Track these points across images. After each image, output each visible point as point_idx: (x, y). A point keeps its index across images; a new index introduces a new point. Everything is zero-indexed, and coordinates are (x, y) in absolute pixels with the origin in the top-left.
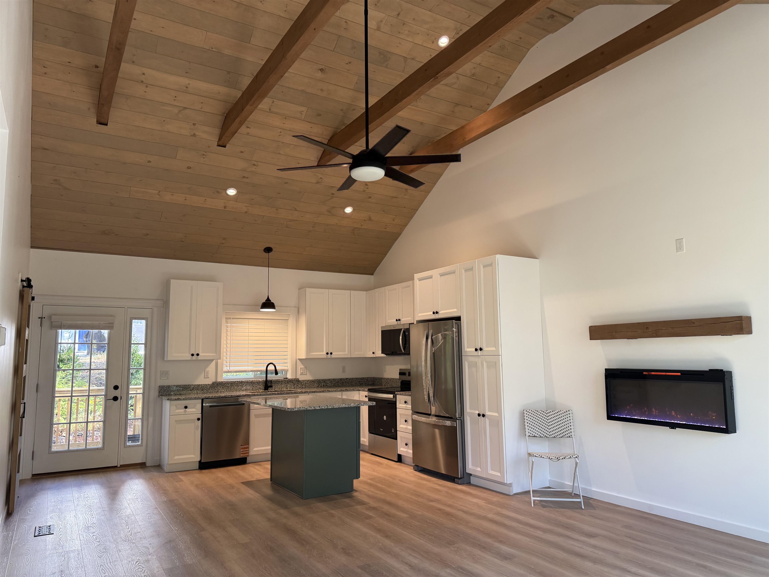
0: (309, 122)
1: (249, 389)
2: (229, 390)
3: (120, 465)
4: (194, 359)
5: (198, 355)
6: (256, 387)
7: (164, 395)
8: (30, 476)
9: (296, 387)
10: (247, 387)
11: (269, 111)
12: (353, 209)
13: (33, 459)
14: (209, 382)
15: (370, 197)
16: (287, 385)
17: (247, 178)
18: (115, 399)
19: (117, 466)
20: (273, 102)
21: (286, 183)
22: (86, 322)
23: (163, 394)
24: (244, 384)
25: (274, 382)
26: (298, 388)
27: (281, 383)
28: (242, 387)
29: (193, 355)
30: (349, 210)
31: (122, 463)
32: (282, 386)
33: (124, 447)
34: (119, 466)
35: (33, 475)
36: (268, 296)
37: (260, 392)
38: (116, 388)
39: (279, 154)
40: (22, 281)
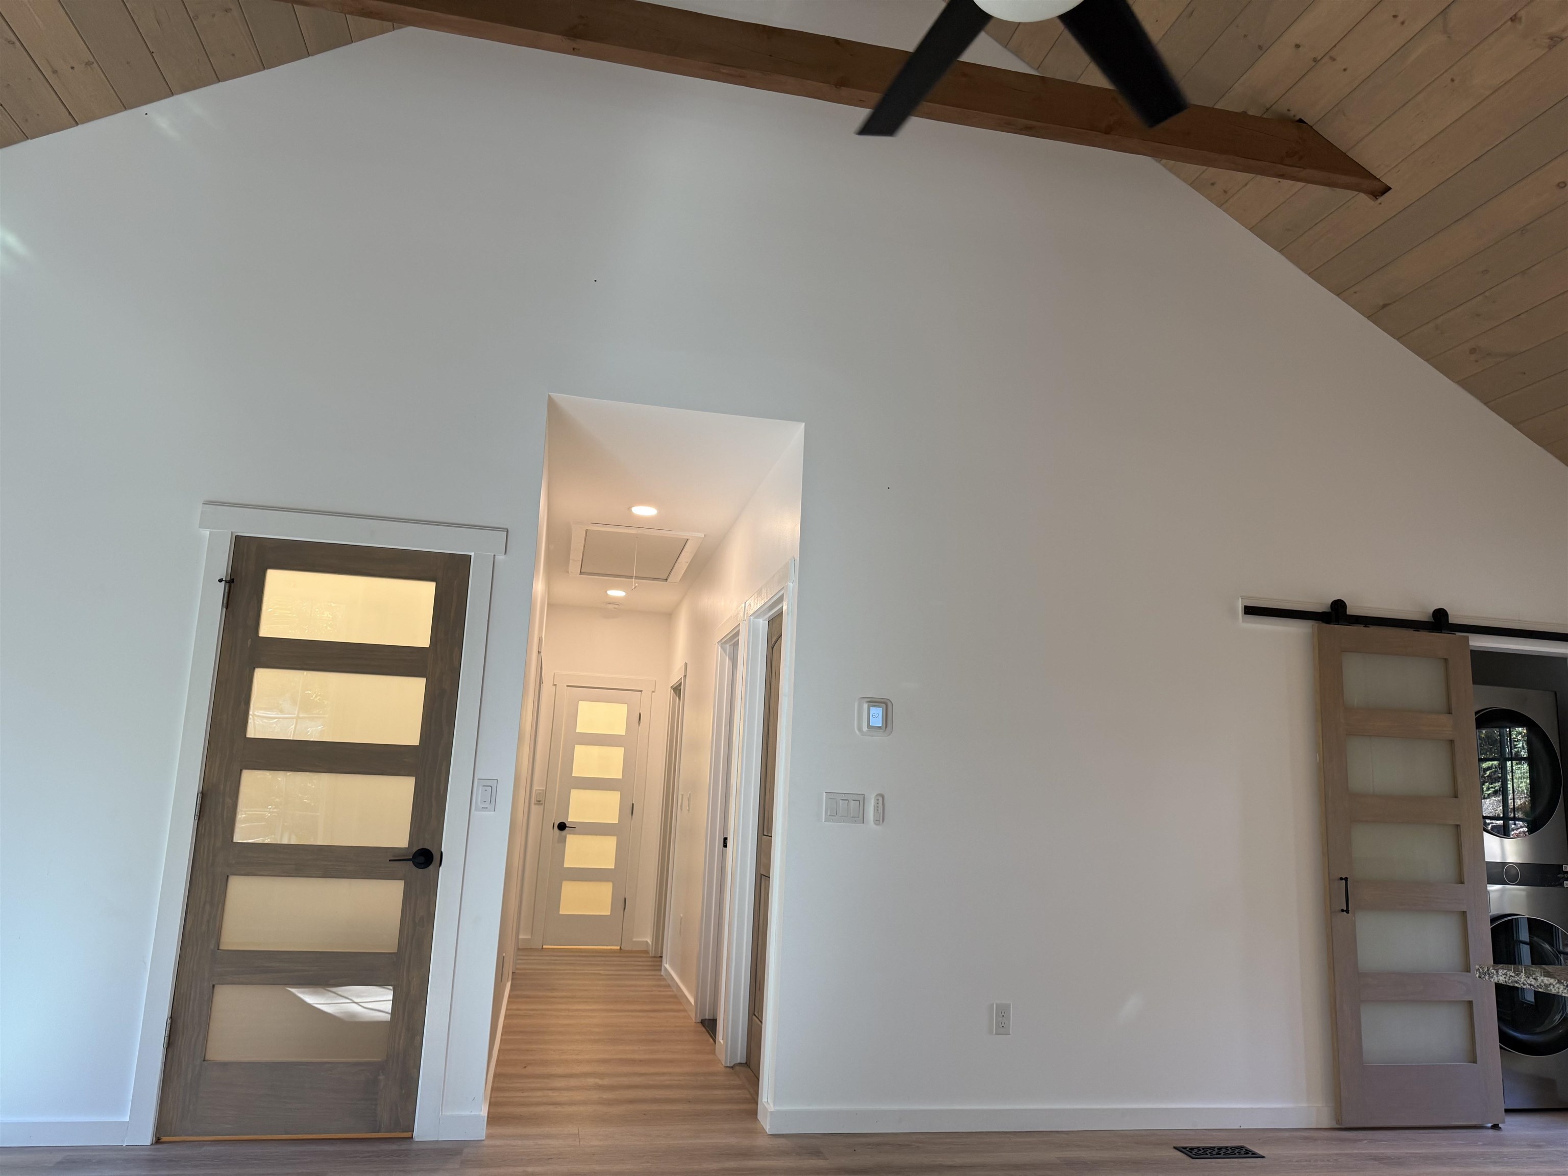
40: (1250, 611)
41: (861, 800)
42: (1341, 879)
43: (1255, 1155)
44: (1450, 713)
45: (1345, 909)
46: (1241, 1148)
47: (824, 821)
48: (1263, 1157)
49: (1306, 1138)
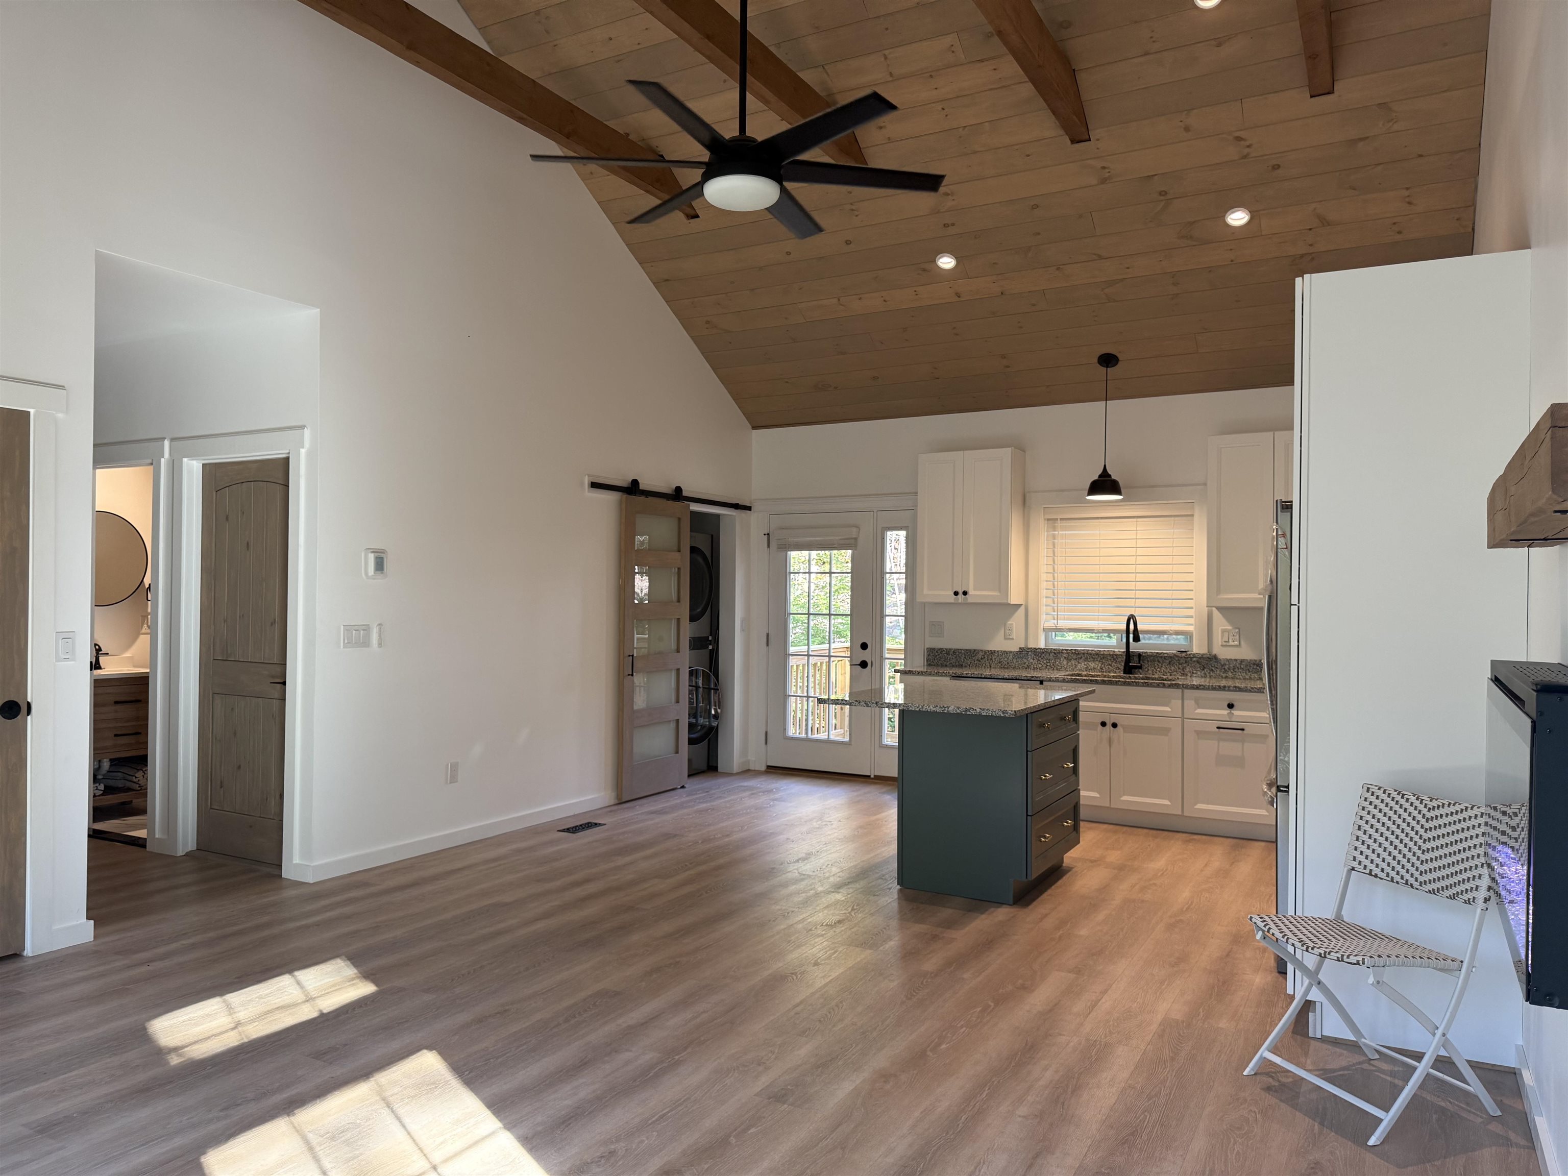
0: (981, 61)
1: (1094, 668)
2: (1050, 666)
3: (875, 776)
4: (960, 601)
5: (965, 593)
6: (1109, 665)
7: (934, 665)
8: (763, 768)
9: (1209, 673)
10: (1090, 663)
11: (891, 79)
12: (1250, 212)
13: (766, 743)
14: (1013, 647)
15: (1276, 167)
16: (1184, 669)
17: (953, 225)
18: (864, 664)
19: (869, 776)
20: (886, 58)
21: (1035, 207)
22: (817, 539)
23: (932, 663)
24: (1081, 658)
25: (1152, 658)
26: (1215, 678)
27: (1168, 661)
28: (1079, 663)
29: (956, 593)
30: (1238, 218)
31: (877, 774)
32: (1173, 668)
33: (880, 747)
34: (872, 776)
35: (769, 767)
36: (1105, 466)
37: (1110, 678)
38: (864, 646)
39: (975, 152)
40: (595, 485)
41: (367, 629)
42: (629, 656)
43: (600, 825)
44: (679, 551)
45: (631, 674)
46: (589, 823)
47: (342, 647)
48: (605, 824)
49: (611, 811)
